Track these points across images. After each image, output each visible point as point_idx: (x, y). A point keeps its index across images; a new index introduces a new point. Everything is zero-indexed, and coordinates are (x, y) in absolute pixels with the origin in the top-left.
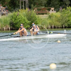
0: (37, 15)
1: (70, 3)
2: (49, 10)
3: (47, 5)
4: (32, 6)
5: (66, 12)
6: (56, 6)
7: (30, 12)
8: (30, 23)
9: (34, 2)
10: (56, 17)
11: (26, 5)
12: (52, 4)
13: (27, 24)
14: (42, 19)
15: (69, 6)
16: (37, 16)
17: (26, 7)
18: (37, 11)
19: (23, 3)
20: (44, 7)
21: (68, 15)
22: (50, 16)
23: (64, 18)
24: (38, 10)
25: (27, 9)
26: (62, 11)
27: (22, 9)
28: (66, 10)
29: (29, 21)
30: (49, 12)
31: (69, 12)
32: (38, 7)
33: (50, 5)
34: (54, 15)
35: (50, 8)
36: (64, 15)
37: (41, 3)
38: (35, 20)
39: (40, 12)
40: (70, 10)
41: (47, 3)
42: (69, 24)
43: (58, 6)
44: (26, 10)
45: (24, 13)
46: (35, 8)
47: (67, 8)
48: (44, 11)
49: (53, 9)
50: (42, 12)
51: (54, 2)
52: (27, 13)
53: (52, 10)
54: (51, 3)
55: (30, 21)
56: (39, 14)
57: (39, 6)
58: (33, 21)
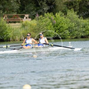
0: (7, 23)
2: (23, 17)
3: (19, 11)
4: (1, 13)
5: (44, 20)
9: (4, 7)
10: (31, 25)
12: (26, 9)
14: (13, 29)
15: (47, 13)
16: (7, 25)
18: (8, 19)
20: (16, 13)
22: (24, 24)
23: (41, 28)
24: (9, 17)
26: (38, 19)
28: (43, 17)
30: (22, 20)
31: (47, 19)
32: (8, 13)
33: (24, 11)
34: (29, 24)
35: (24, 15)
36: (41, 23)
37: (12, 8)
38: (5, 30)
39: (12, 20)
40: (49, 17)
41: (20, 9)
42: (47, 35)
46: (4, 15)
47: (45, 14)
48: (16, 19)
49: (27, 16)
50: (13, 20)
51: (29, 7)
53: (26, 18)
54: (25, 9)
56: (10, 22)
57: (10, 13)
58: (2, 32)
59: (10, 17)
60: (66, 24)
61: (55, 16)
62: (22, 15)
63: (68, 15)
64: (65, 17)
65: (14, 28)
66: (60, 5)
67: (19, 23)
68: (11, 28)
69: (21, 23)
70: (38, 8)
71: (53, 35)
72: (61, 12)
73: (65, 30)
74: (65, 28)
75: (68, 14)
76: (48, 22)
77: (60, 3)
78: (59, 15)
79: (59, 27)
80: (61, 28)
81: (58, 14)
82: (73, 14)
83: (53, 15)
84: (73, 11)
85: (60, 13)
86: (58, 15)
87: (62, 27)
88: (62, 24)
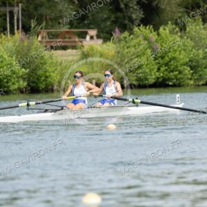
1: (143, 16)
2: (83, 35)
4: (33, 26)
5: (133, 43)
6: (102, 26)
7: (26, 44)
8: (26, 74)
9: (39, 12)
11: (15, 21)
12: (90, 18)
13: (18, 78)
14: (61, 64)
15: (139, 25)
16: (47, 54)
17: (16, 27)
18: (48, 40)
19: (6, 15)
20: (68, 26)
21: (139, 50)
22: (86, 53)
23: (126, 61)
24: (51, 37)
25: (19, 35)
26: (120, 41)
27: (4, 34)
28: (131, 36)
29: (23, 70)
30: (81, 42)
31: (140, 41)
32: (50, 27)
33: (86, 22)
34: (97, 52)
35: (86, 30)
36: (127, 50)
37: (58, 15)
38: (41, 65)
40: (143, 36)
42: (140, 78)
43: (109, 23)
44: (14, 37)
45: (10, 44)
46: (40, 32)
47: (136, 29)
48: (67, 40)
49: (93, 32)
51: (98, 12)
52: (17, 44)
53: (92, 38)
54: (88, 17)
55: (25, 68)
57: (52, 26)
58: (35, 69)
59: (53, 35)
60: (182, 52)
61: (158, 34)
62: (82, 32)
63: (189, 32)
64: (181, 37)
65: (63, 62)
66: (170, 7)
67: (74, 51)
68: (55, 61)
69: (79, 50)
70: (119, 14)
71: (154, 77)
72: (172, 24)
73: (182, 65)
74: (181, 62)
75: (188, 29)
76: (141, 47)
77: (170, 4)
78: (167, 31)
79: (167, 58)
80: (172, 62)
81: (164, 29)
82: (200, 29)
83: (153, 31)
84: (201, 23)
85: (170, 26)
86: (165, 31)
87: (174, 58)
88: (175, 51)
